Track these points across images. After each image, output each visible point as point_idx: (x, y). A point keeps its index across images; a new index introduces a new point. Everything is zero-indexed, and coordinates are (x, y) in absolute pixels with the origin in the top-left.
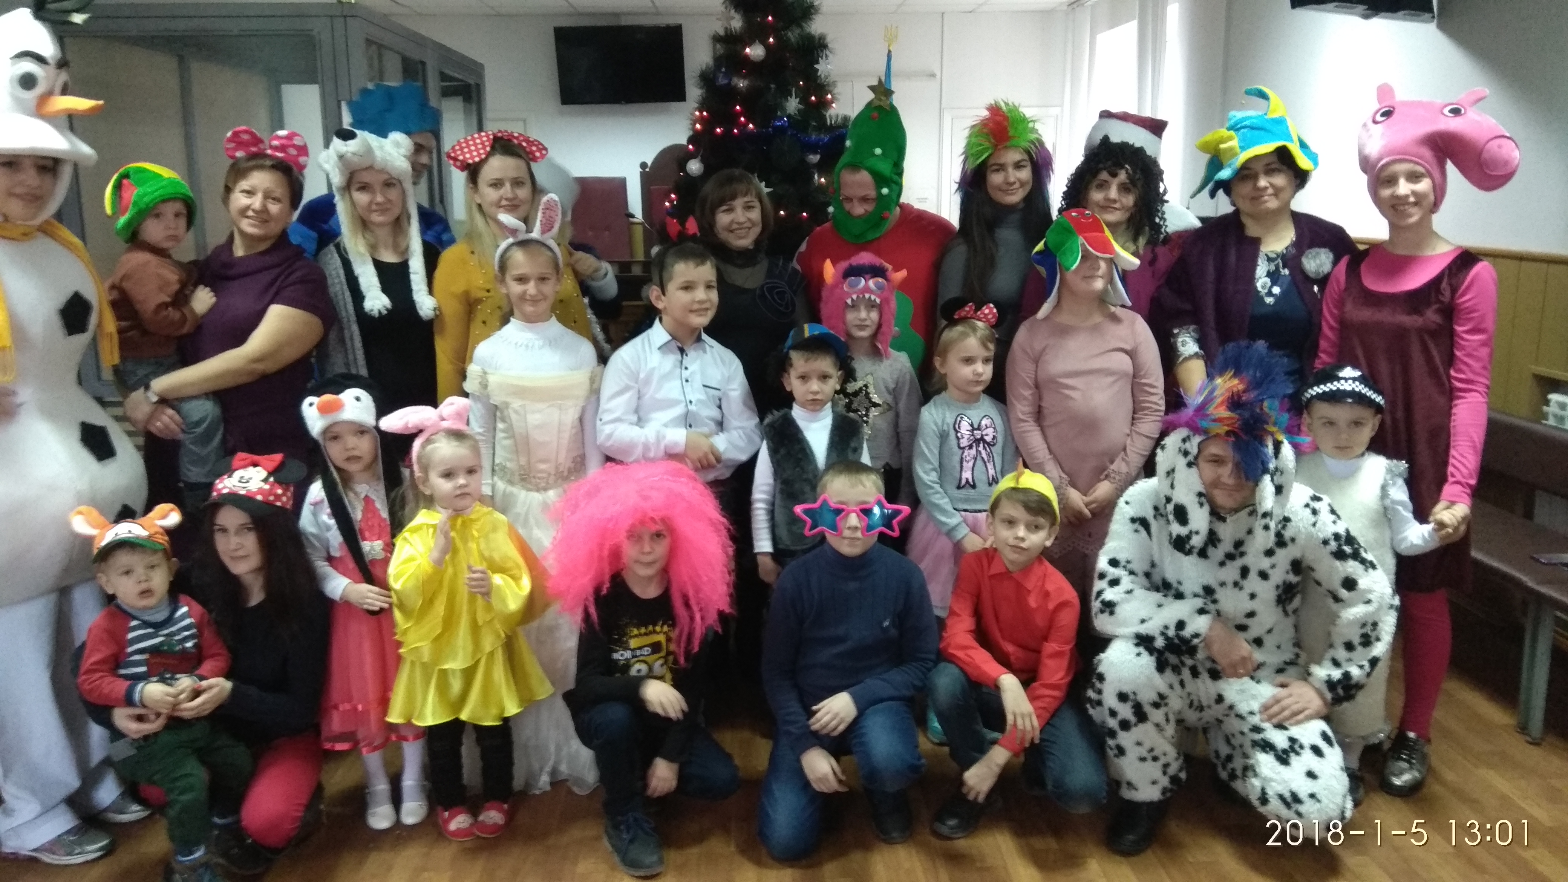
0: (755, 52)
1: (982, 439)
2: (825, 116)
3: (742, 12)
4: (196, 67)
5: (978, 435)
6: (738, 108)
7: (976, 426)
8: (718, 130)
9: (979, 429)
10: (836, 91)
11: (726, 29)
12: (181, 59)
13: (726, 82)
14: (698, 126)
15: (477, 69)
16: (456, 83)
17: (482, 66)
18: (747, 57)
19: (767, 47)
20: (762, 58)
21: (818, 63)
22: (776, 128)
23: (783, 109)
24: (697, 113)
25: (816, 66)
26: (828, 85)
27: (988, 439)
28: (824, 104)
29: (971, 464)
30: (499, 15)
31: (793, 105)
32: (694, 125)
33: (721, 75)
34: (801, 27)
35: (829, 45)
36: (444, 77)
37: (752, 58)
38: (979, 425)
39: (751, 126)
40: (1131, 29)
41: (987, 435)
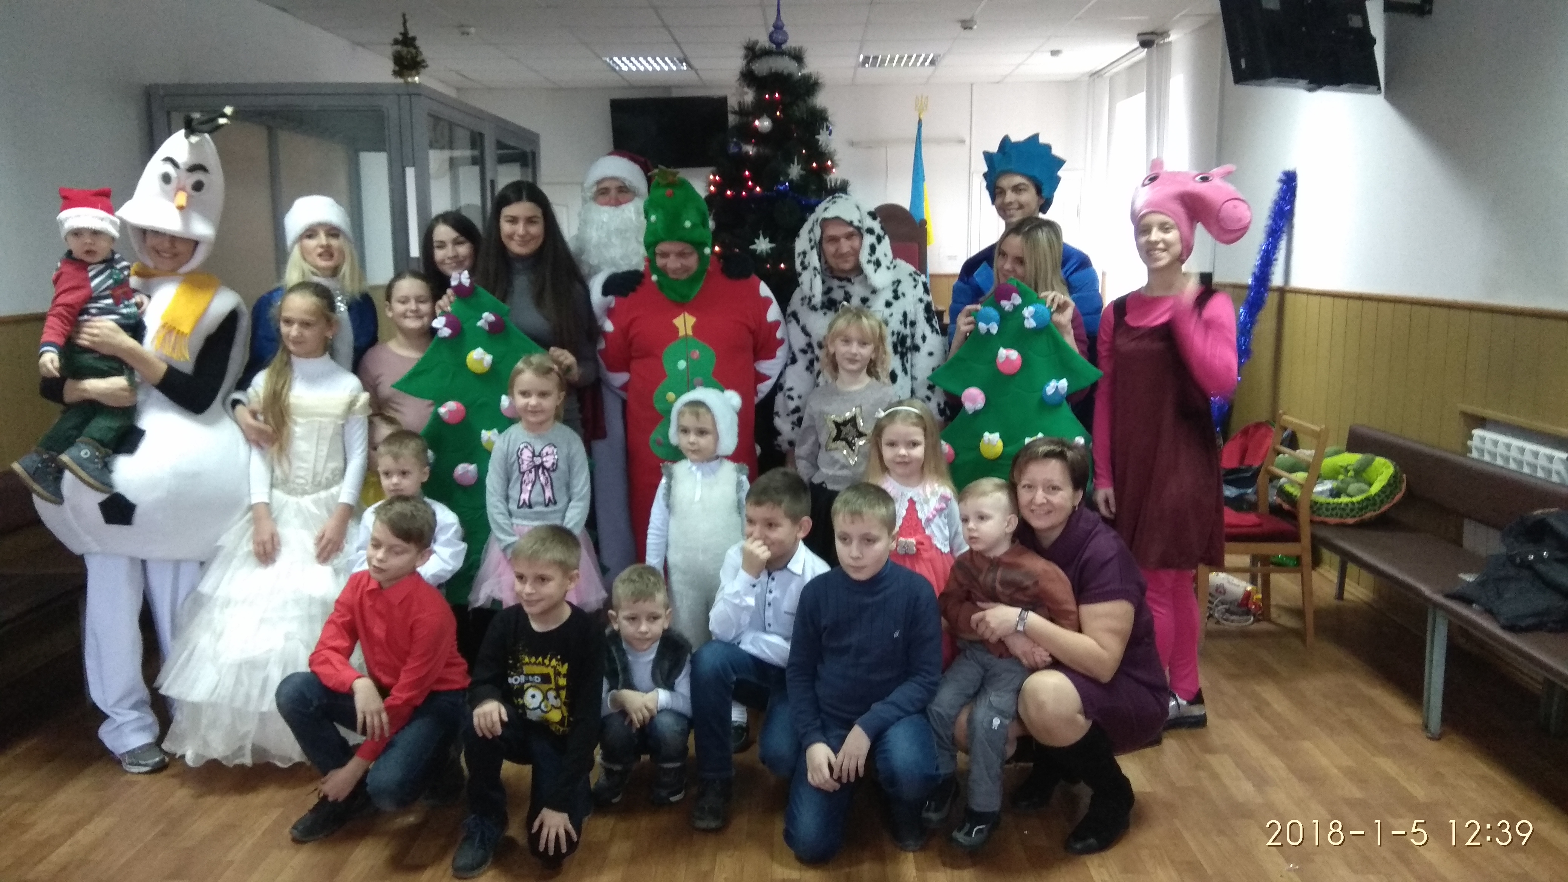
0: (763, 124)
1: (542, 465)
2: (826, 180)
3: (754, 88)
4: (285, 137)
5: (538, 461)
6: (747, 173)
7: (537, 453)
8: (729, 193)
9: (540, 455)
10: (836, 158)
11: (740, 103)
12: (270, 129)
13: (736, 150)
14: (712, 188)
15: (533, 138)
16: (510, 151)
17: (537, 136)
18: (756, 128)
19: (774, 120)
20: (768, 130)
21: (819, 134)
22: (779, 191)
23: (787, 175)
24: (712, 177)
25: (817, 137)
26: (829, 153)
27: (548, 465)
28: (825, 170)
29: (529, 488)
30: (560, 89)
31: (795, 171)
32: (710, 186)
33: (732, 145)
34: (805, 102)
35: (829, 118)
36: (500, 145)
37: (760, 130)
38: (540, 454)
39: (758, 189)
40: (1141, 98)
41: (547, 461)
